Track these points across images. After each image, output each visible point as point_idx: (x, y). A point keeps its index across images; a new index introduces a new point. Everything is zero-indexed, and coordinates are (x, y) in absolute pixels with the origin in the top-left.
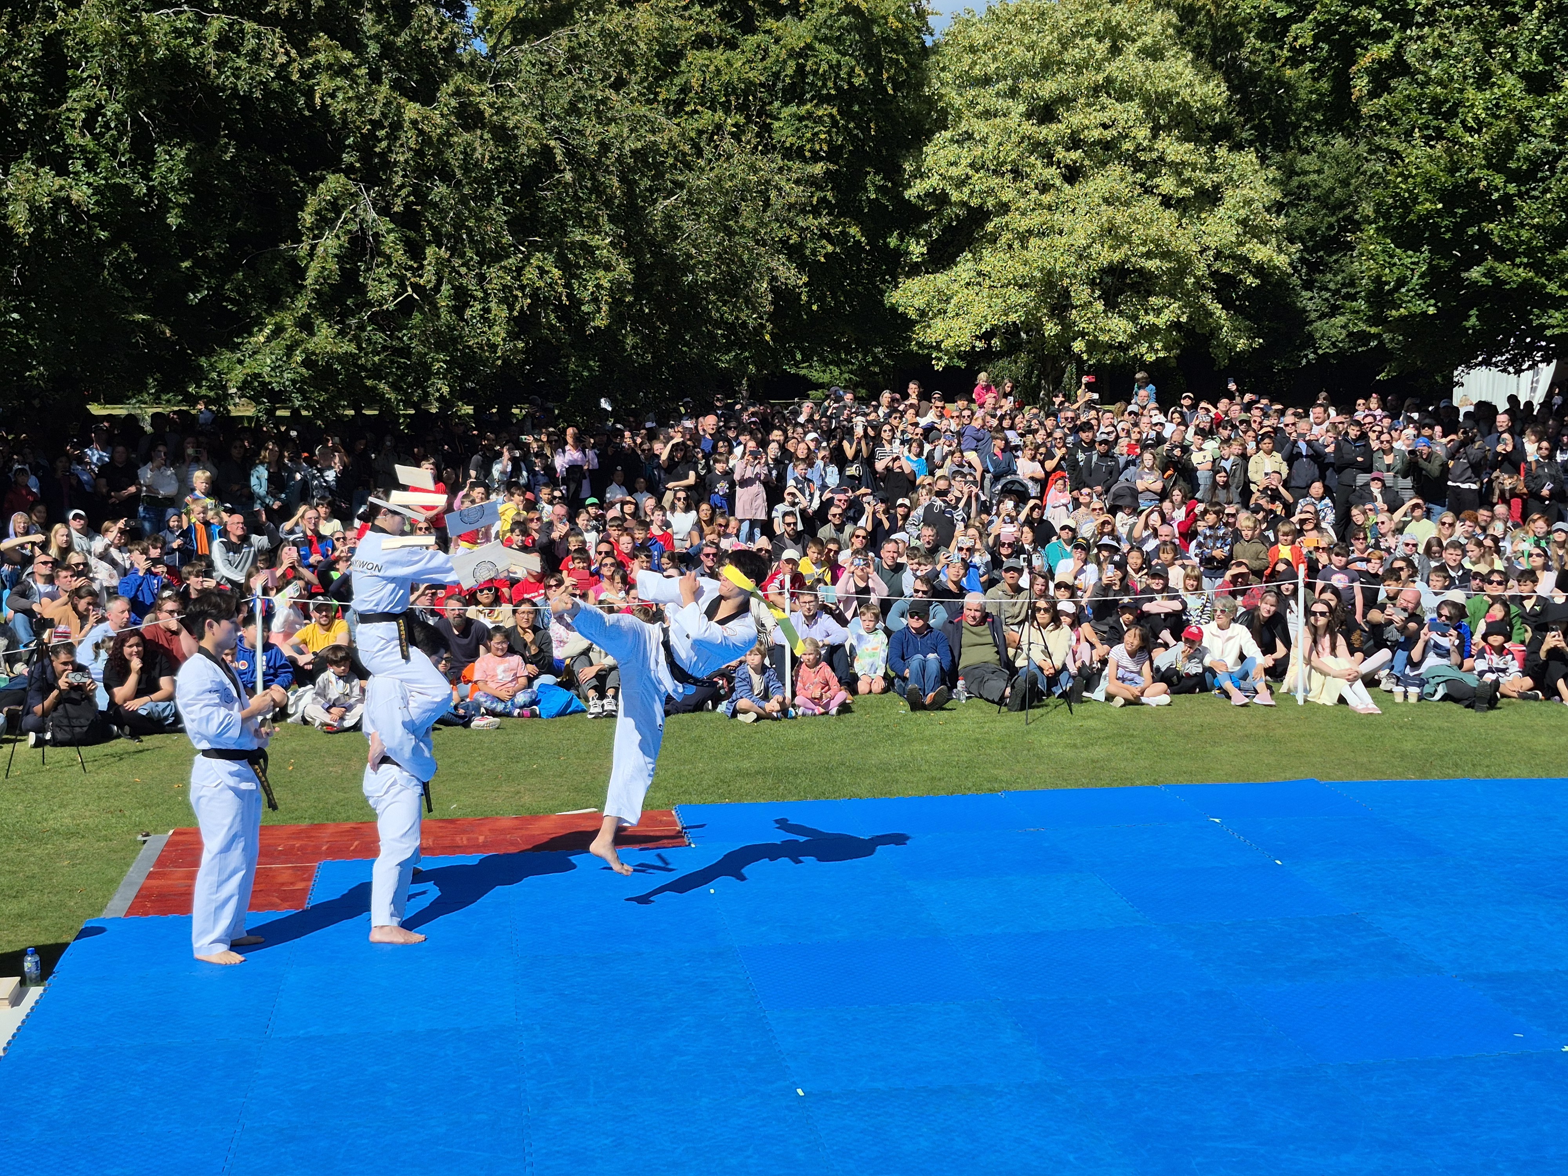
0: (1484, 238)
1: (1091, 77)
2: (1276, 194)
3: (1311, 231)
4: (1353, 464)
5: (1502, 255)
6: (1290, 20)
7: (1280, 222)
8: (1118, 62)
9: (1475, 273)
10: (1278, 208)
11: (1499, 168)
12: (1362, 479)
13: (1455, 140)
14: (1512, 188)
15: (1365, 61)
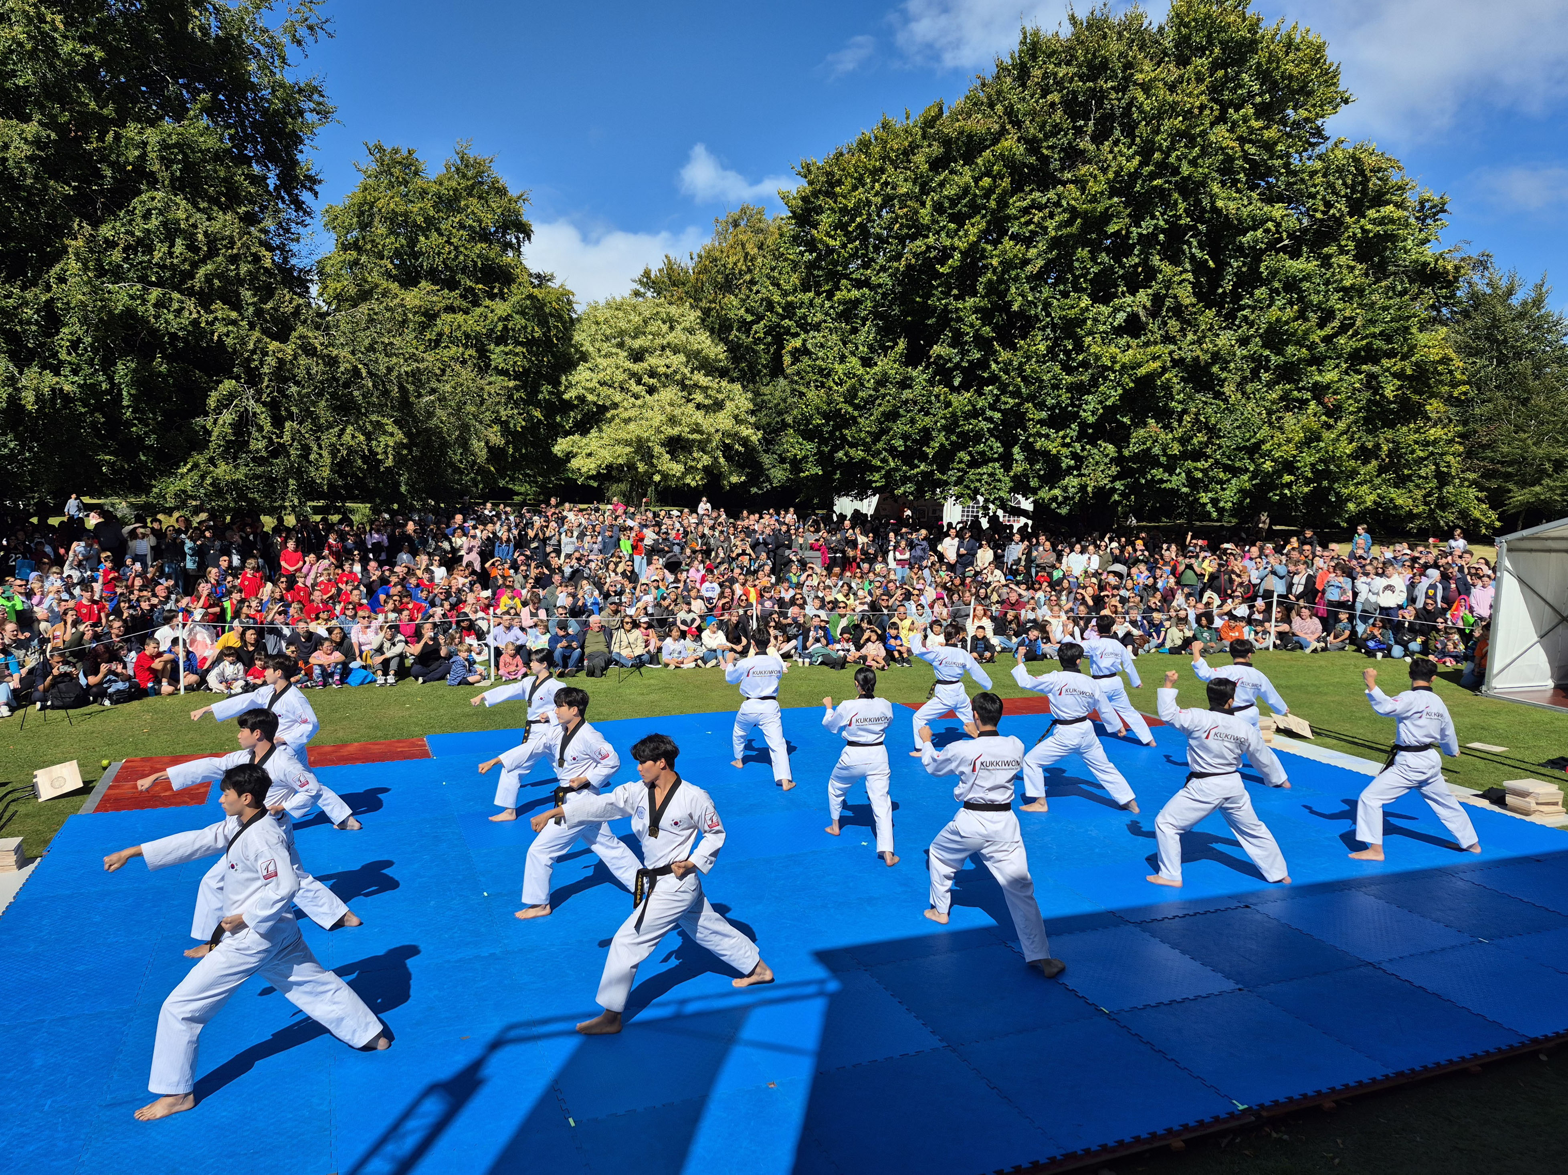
0: (843, 438)
1: (659, 341)
2: (751, 406)
3: (769, 424)
4: (784, 545)
5: (852, 445)
6: (753, 322)
7: (752, 420)
8: (673, 334)
9: (840, 454)
10: (753, 413)
11: (851, 403)
12: (787, 552)
13: (830, 389)
14: (856, 413)
15: (789, 348)
